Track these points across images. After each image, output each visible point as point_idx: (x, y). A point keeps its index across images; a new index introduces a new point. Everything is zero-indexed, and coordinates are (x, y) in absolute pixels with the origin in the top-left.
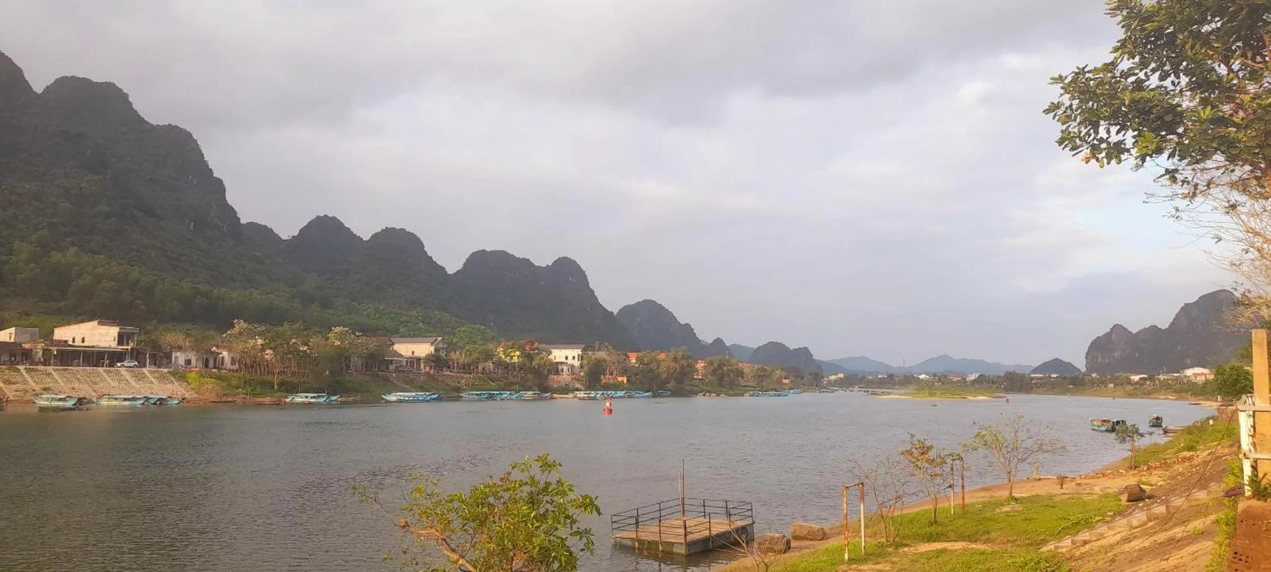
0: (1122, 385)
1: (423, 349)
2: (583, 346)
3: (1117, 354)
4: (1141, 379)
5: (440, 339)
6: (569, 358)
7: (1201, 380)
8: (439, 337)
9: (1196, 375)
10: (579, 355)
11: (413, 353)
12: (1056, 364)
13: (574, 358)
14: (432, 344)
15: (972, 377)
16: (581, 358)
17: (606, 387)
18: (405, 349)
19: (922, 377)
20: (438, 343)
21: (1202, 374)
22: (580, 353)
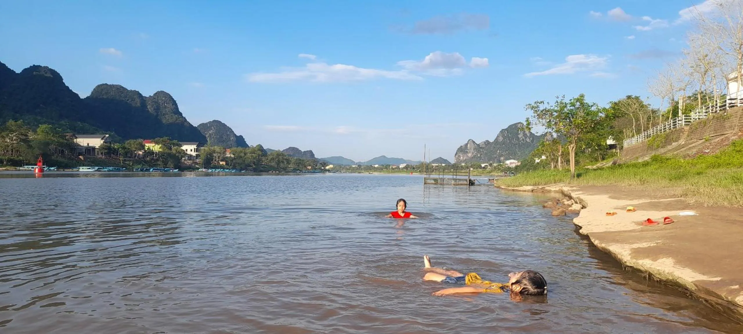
0: (477, 168)
1: (96, 142)
2: (197, 143)
3: (470, 155)
4: (485, 166)
5: (107, 136)
6: (188, 150)
7: (513, 166)
8: (107, 134)
9: (511, 163)
10: (195, 149)
11: (88, 144)
12: (440, 160)
13: (191, 150)
14: (102, 139)
15: (402, 166)
16: (197, 150)
17: (216, 167)
18: (83, 142)
19: (376, 166)
20: (106, 139)
21: (514, 163)
22: (196, 148)
